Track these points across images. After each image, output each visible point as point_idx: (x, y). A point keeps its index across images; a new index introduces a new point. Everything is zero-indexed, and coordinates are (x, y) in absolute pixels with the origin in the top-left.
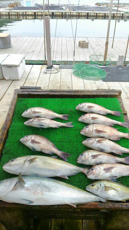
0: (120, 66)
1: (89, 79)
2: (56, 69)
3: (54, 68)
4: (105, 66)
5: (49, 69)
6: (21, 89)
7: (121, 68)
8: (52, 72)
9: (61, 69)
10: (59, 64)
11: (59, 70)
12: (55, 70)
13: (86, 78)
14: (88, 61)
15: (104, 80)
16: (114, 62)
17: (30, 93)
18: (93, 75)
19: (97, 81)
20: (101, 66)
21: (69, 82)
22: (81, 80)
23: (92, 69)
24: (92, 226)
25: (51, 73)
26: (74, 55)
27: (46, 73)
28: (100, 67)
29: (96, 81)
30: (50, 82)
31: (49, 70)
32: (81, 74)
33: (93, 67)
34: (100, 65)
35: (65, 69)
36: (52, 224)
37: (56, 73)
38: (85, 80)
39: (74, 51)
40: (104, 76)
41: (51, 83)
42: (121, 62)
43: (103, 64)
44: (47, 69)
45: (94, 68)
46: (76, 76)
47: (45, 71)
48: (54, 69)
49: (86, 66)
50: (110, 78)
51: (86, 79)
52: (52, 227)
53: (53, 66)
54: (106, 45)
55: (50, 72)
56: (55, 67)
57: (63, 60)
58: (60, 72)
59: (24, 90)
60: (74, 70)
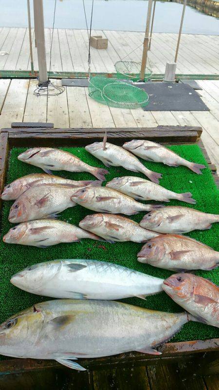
0: (169, 83)
1: (119, 107)
2: (57, 87)
3: (53, 86)
4: (144, 83)
5: (44, 88)
6: (13, 127)
7: (171, 87)
8: (50, 93)
9: (65, 87)
10: (60, 79)
11: (63, 89)
12: (56, 89)
13: (115, 105)
14: (111, 72)
15: (146, 108)
16: (156, 77)
17: (34, 135)
18: (125, 98)
19: (134, 110)
20: (136, 83)
21: (85, 112)
22: (105, 108)
23: (122, 87)
24: (164, 373)
25: (47, 95)
26: (89, 61)
27: (38, 95)
28: (135, 85)
29: (132, 110)
30: (49, 113)
31: (43, 90)
32: (104, 97)
33: (124, 83)
34: (135, 80)
35: (73, 87)
36: (94, 379)
37: (57, 95)
38: (112, 109)
39: (89, 54)
40: (145, 101)
41: (51, 113)
42: (170, 75)
43: (138, 79)
44: (40, 88)
45: (125, 85)
46: (95, 101)
47: (37, 92)
48: (53, 88)
49: (110, 82)
50: (154, 103)
51: (115, 107)
52: (95, 385)
53: (50, 81)
54: (144, 43)
55: (46, 93)
56: (55, 84)
57: (65, 70)
58: (65, 92)
59: (21, 130)
60: (90, 88)
